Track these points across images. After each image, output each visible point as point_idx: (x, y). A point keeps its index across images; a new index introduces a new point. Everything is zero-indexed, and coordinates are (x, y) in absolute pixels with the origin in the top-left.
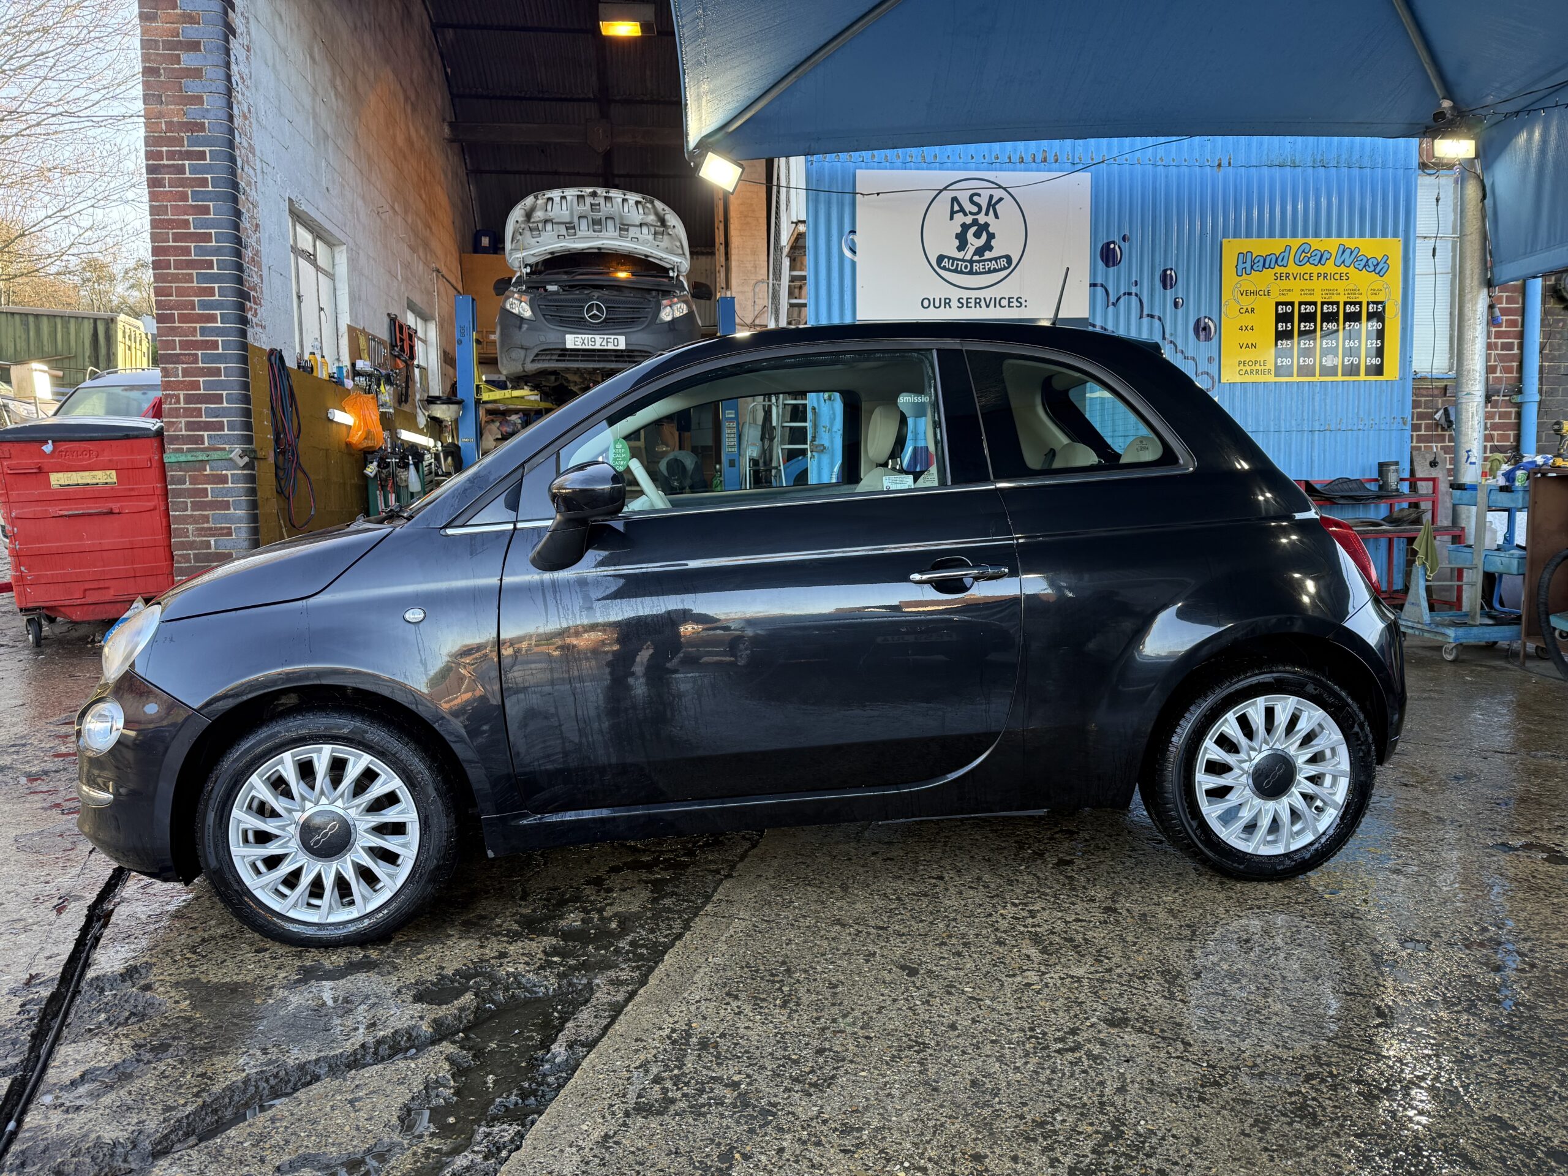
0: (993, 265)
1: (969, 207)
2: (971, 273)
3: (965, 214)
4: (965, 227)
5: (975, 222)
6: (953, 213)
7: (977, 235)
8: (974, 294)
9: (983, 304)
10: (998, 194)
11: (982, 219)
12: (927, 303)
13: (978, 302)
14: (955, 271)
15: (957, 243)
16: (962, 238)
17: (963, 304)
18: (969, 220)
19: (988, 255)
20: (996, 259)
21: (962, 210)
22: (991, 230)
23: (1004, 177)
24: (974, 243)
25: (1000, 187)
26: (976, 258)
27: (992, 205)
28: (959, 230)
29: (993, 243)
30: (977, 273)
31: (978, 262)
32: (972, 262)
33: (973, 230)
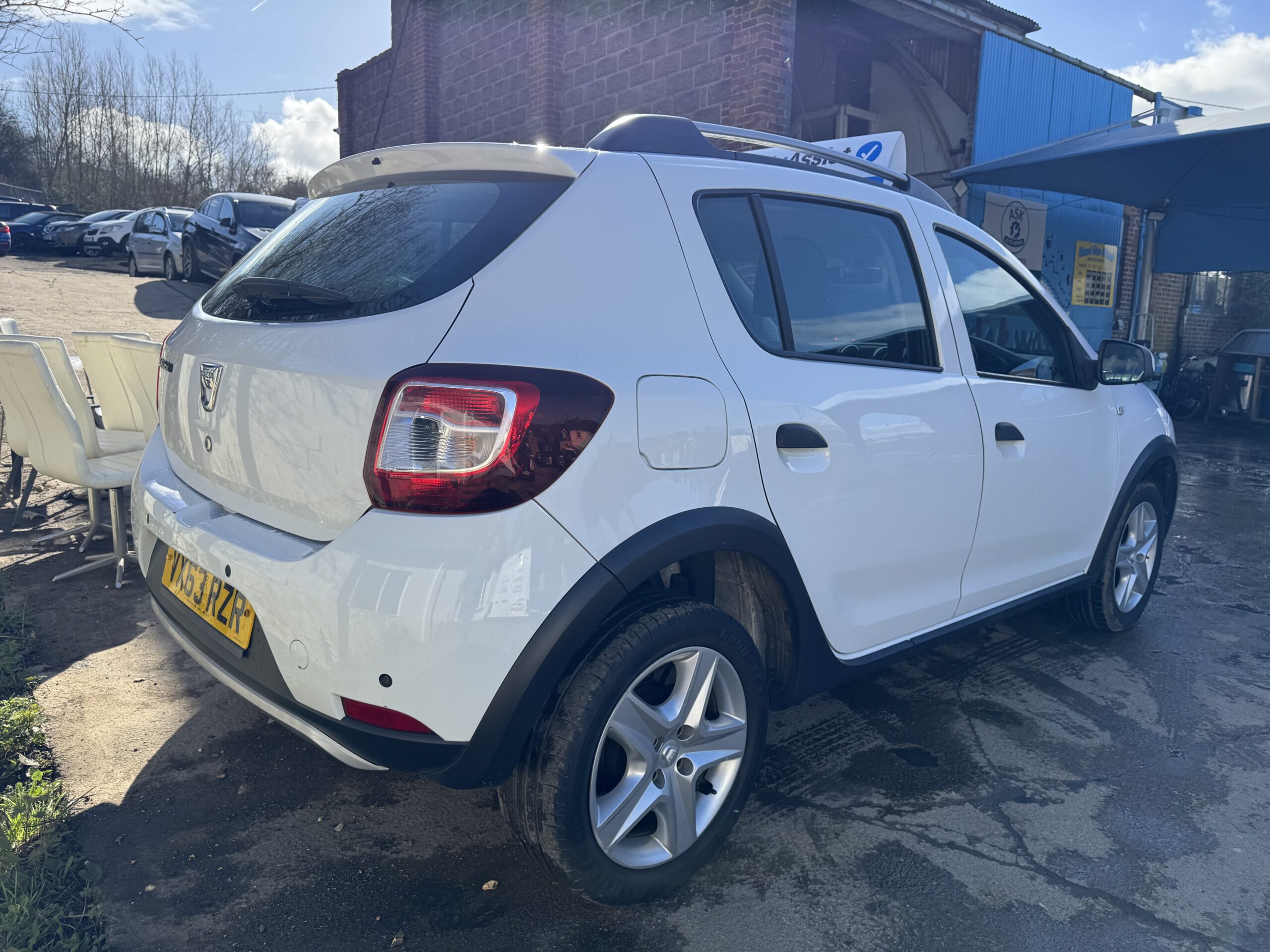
0: (1019, 243)
1: (1015, 215)
3: (1014, 218)
4: (1013, 224)
5: (1016, 222)
6: (1011, 217)
7: (1016, 228)
10: (1023, 210)
11: (1019, 221)
15: (1010, 231)
16: (1012, 228)
18: (1014, 220)
19: (1019, 238)
20: (1020, 240)
21: (1013, 216)
22: (1020, 226)
23: (1026, 202)
24: (1016, 232)
25: (1024, 208)
27: (1021, 214)
28: (1011, 225)
29: (1021, 232)
30: (1015, 246)
32: (1014, 240)
33: (1015, 226)
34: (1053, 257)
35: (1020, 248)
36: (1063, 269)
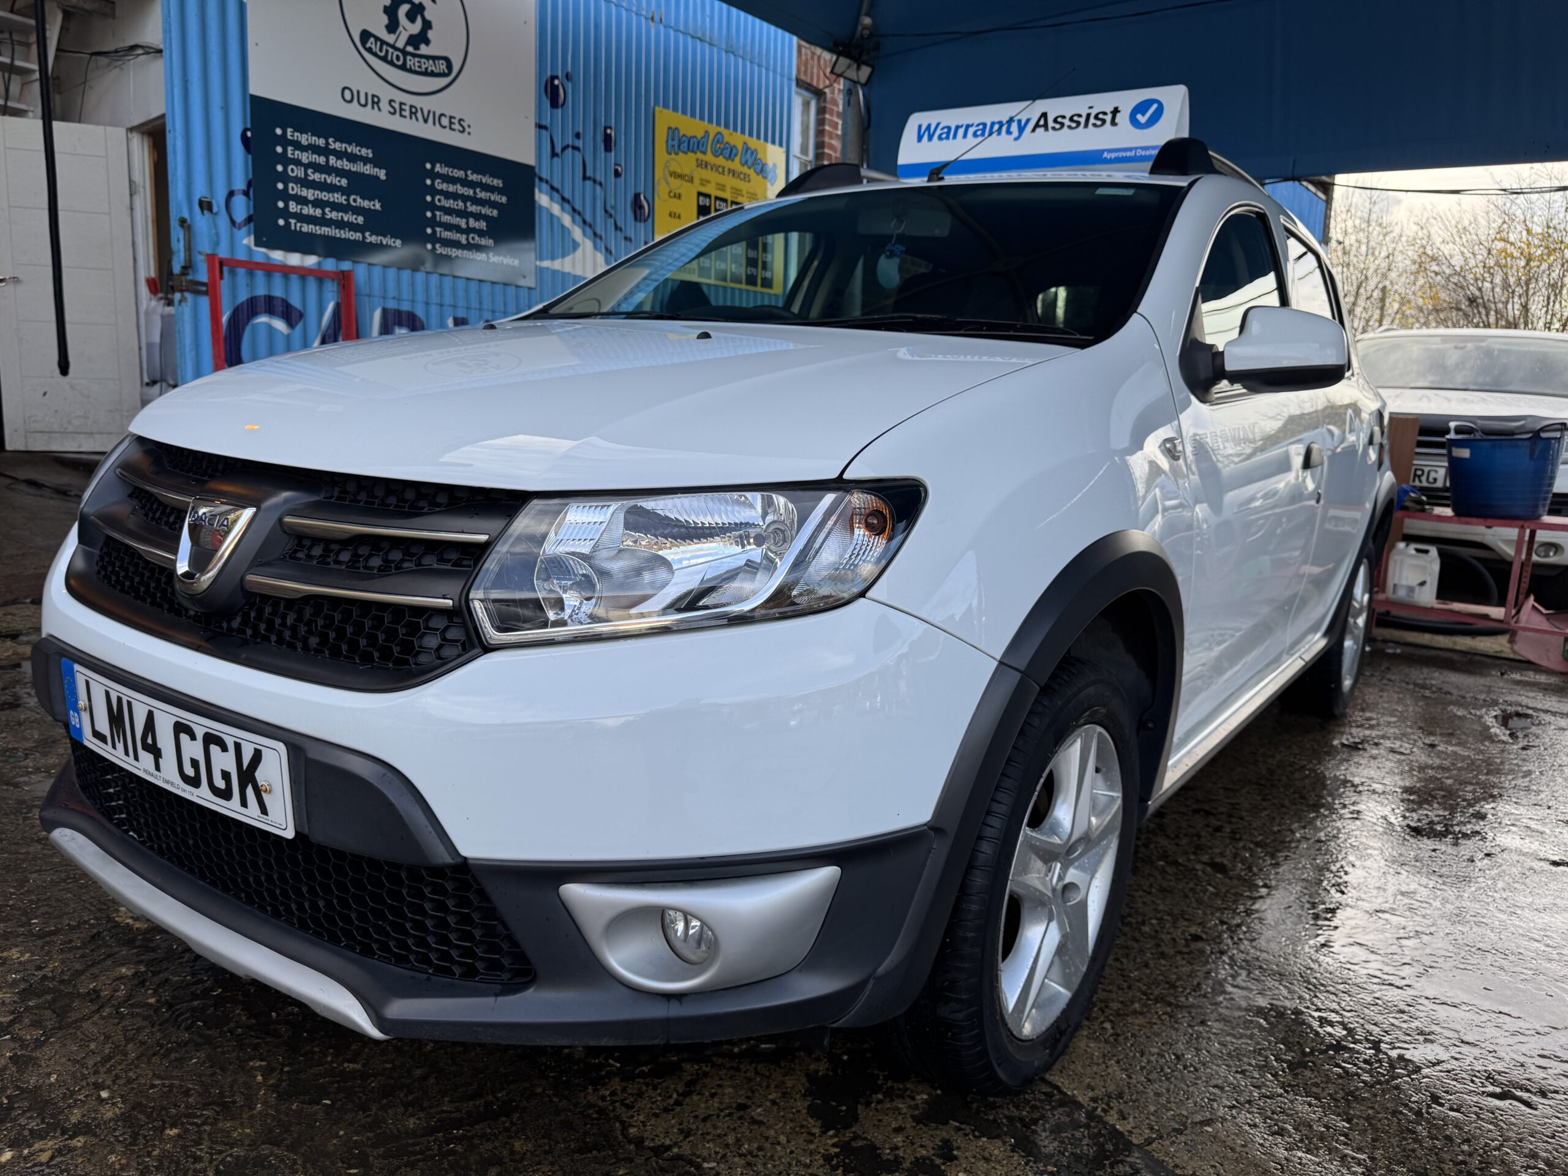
0: (430, 65)
2: (403, 67)
7: (412, 20)
8: (409, 100)
9: (419, 115)
12: (349, 95)
13: (413, 112)
14: (384, 59)
15: (385, 20)
16: (391, 15)
17: (397, 110)
19: (424, 50)
20: (434, 58)
22: (428, 15)
24: (408, 26)
26: (410, 49)
29: (430, 34)
30: (410, 71)
31: (414, 55)
32: (405, 53)
33: (404, 7)
34: (577, 135)
35: (431, 83)
36: (617, 175)
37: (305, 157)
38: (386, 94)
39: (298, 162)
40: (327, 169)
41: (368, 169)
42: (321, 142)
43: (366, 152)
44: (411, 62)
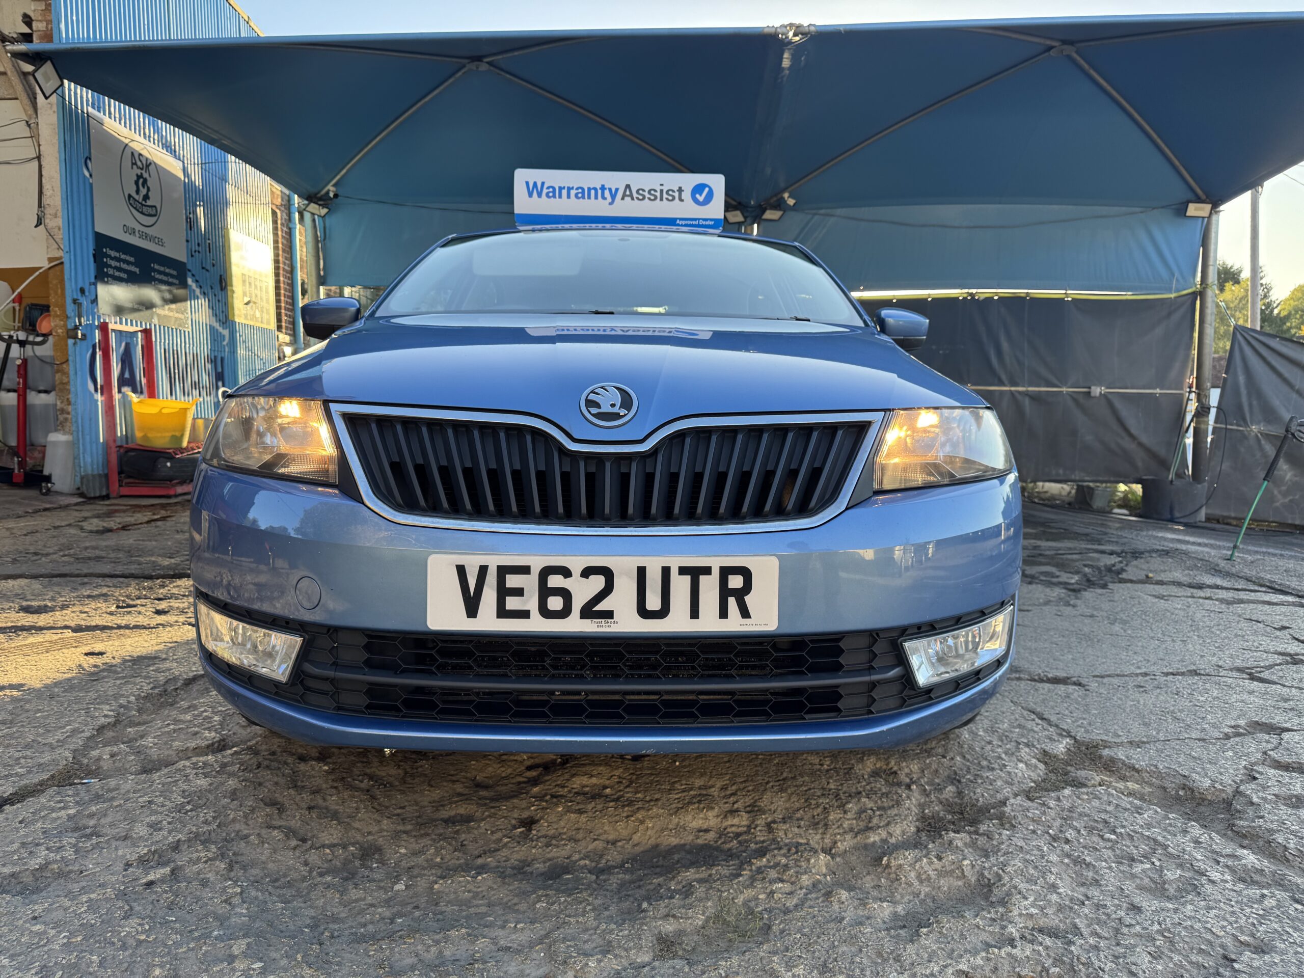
0: (150, 211)
1: (139, 163)
2: (142, 213)
3: (138, 167)
4: (139, 177)
5: (142, 176)
6: (133, 164)
7: (143, 187)
8: (145, 230)
9: (148, 238)
11: (146, 175)
12: (127, 229)
13: (146, 236)
14: (135, 208)
15: (135, 188)
16: (137, 183)
17: (141, 236)
18: (139, 172)
19: (149, 203)
20: (151, 207)
21: (136, 164)
22: (149, 184)
24: (143, 191)
26: (143, 202)
27: (148, 166)
28: (135, 178)
29: (150, 194)
30: (145, 214)
31: (146, 206)
32: (143, 205)
33: (141, 181)
34: (199, 245)
35: (151, 220)
36: (213, 265)
37: (114, 263)
38: (138, 227)
39: (110, 266)
40: (119, 269)
41: (133, 268)
42: (117, 255)
43: (132, 259)
44: (145, 209)
